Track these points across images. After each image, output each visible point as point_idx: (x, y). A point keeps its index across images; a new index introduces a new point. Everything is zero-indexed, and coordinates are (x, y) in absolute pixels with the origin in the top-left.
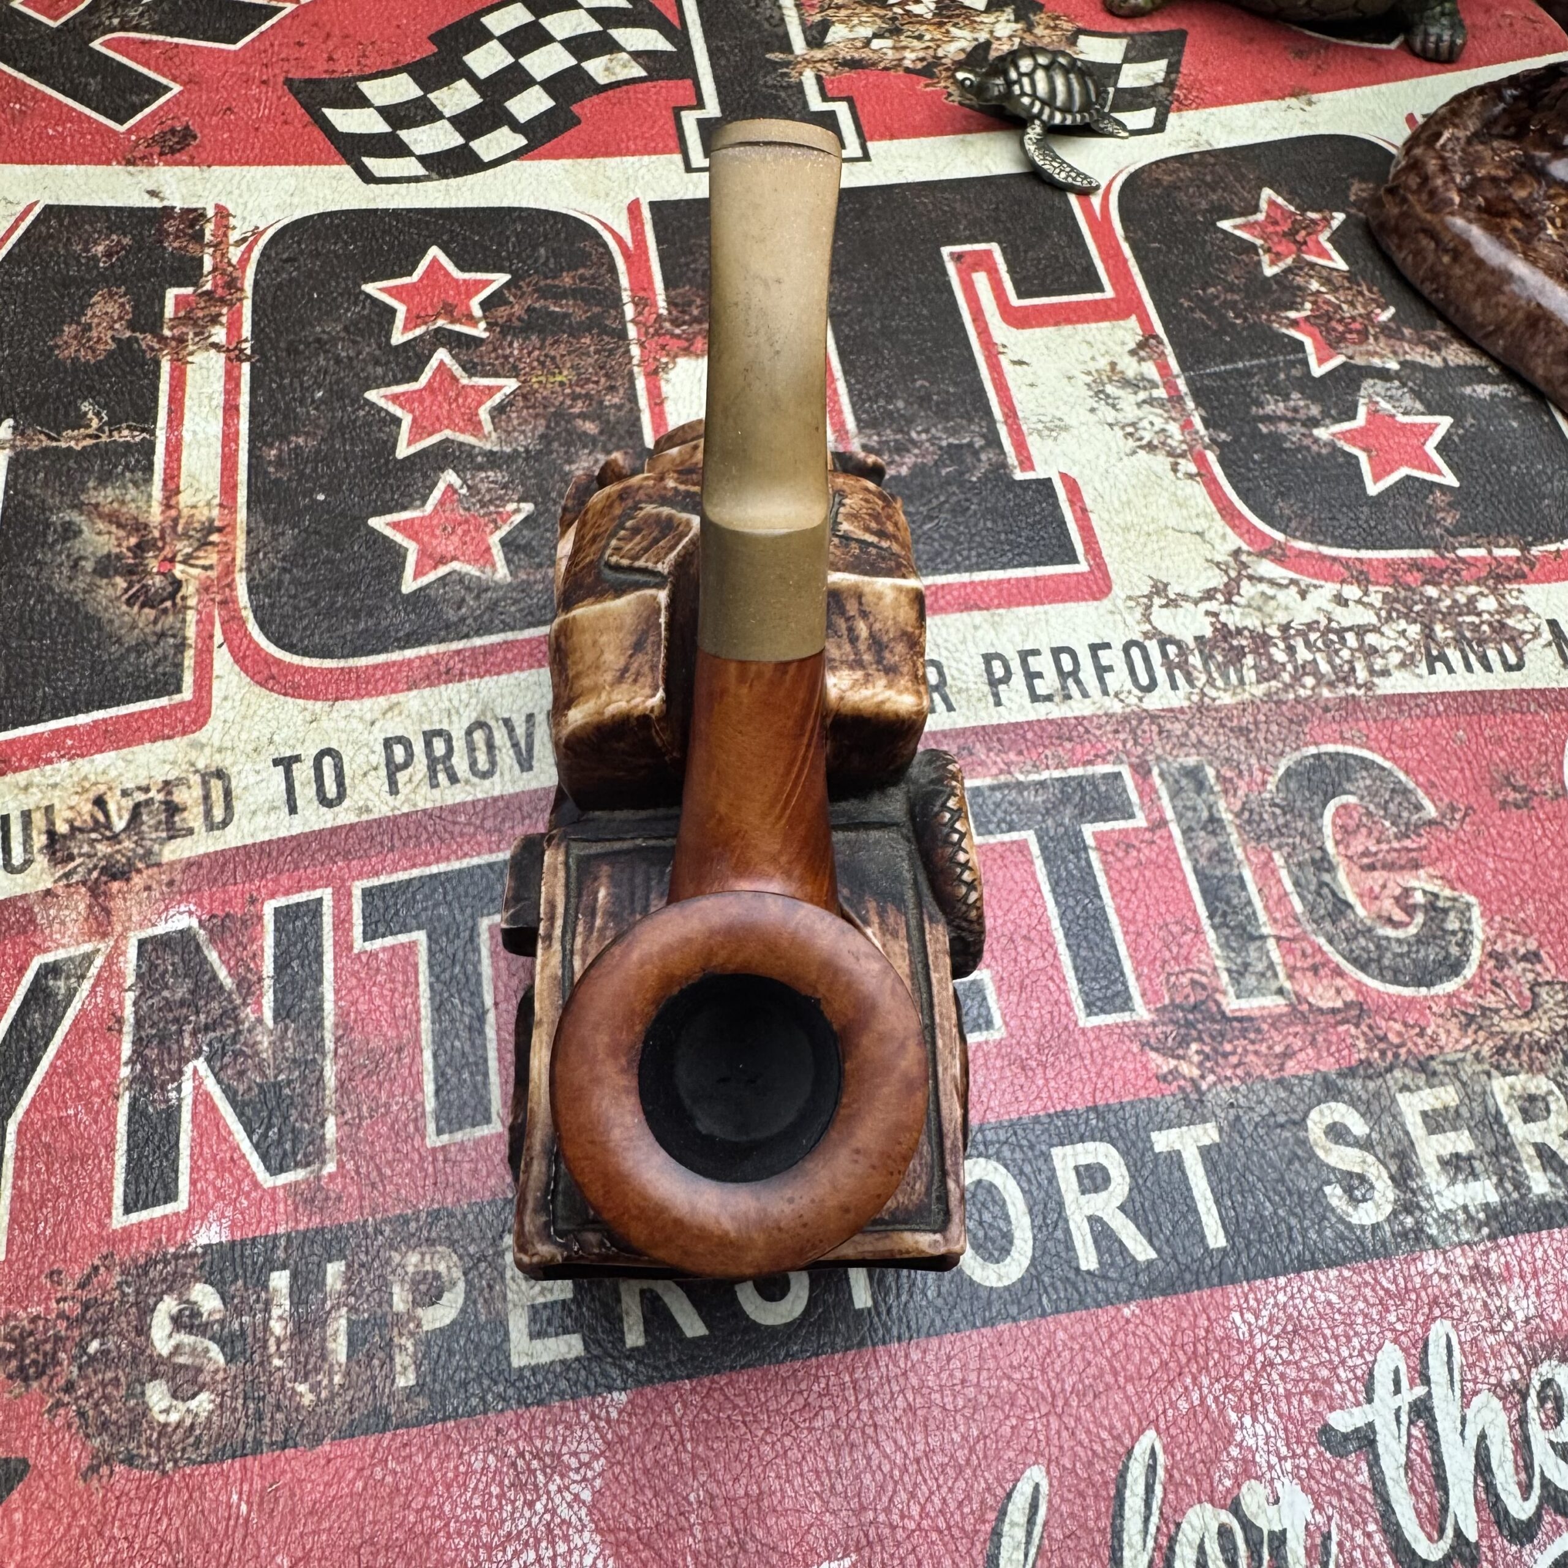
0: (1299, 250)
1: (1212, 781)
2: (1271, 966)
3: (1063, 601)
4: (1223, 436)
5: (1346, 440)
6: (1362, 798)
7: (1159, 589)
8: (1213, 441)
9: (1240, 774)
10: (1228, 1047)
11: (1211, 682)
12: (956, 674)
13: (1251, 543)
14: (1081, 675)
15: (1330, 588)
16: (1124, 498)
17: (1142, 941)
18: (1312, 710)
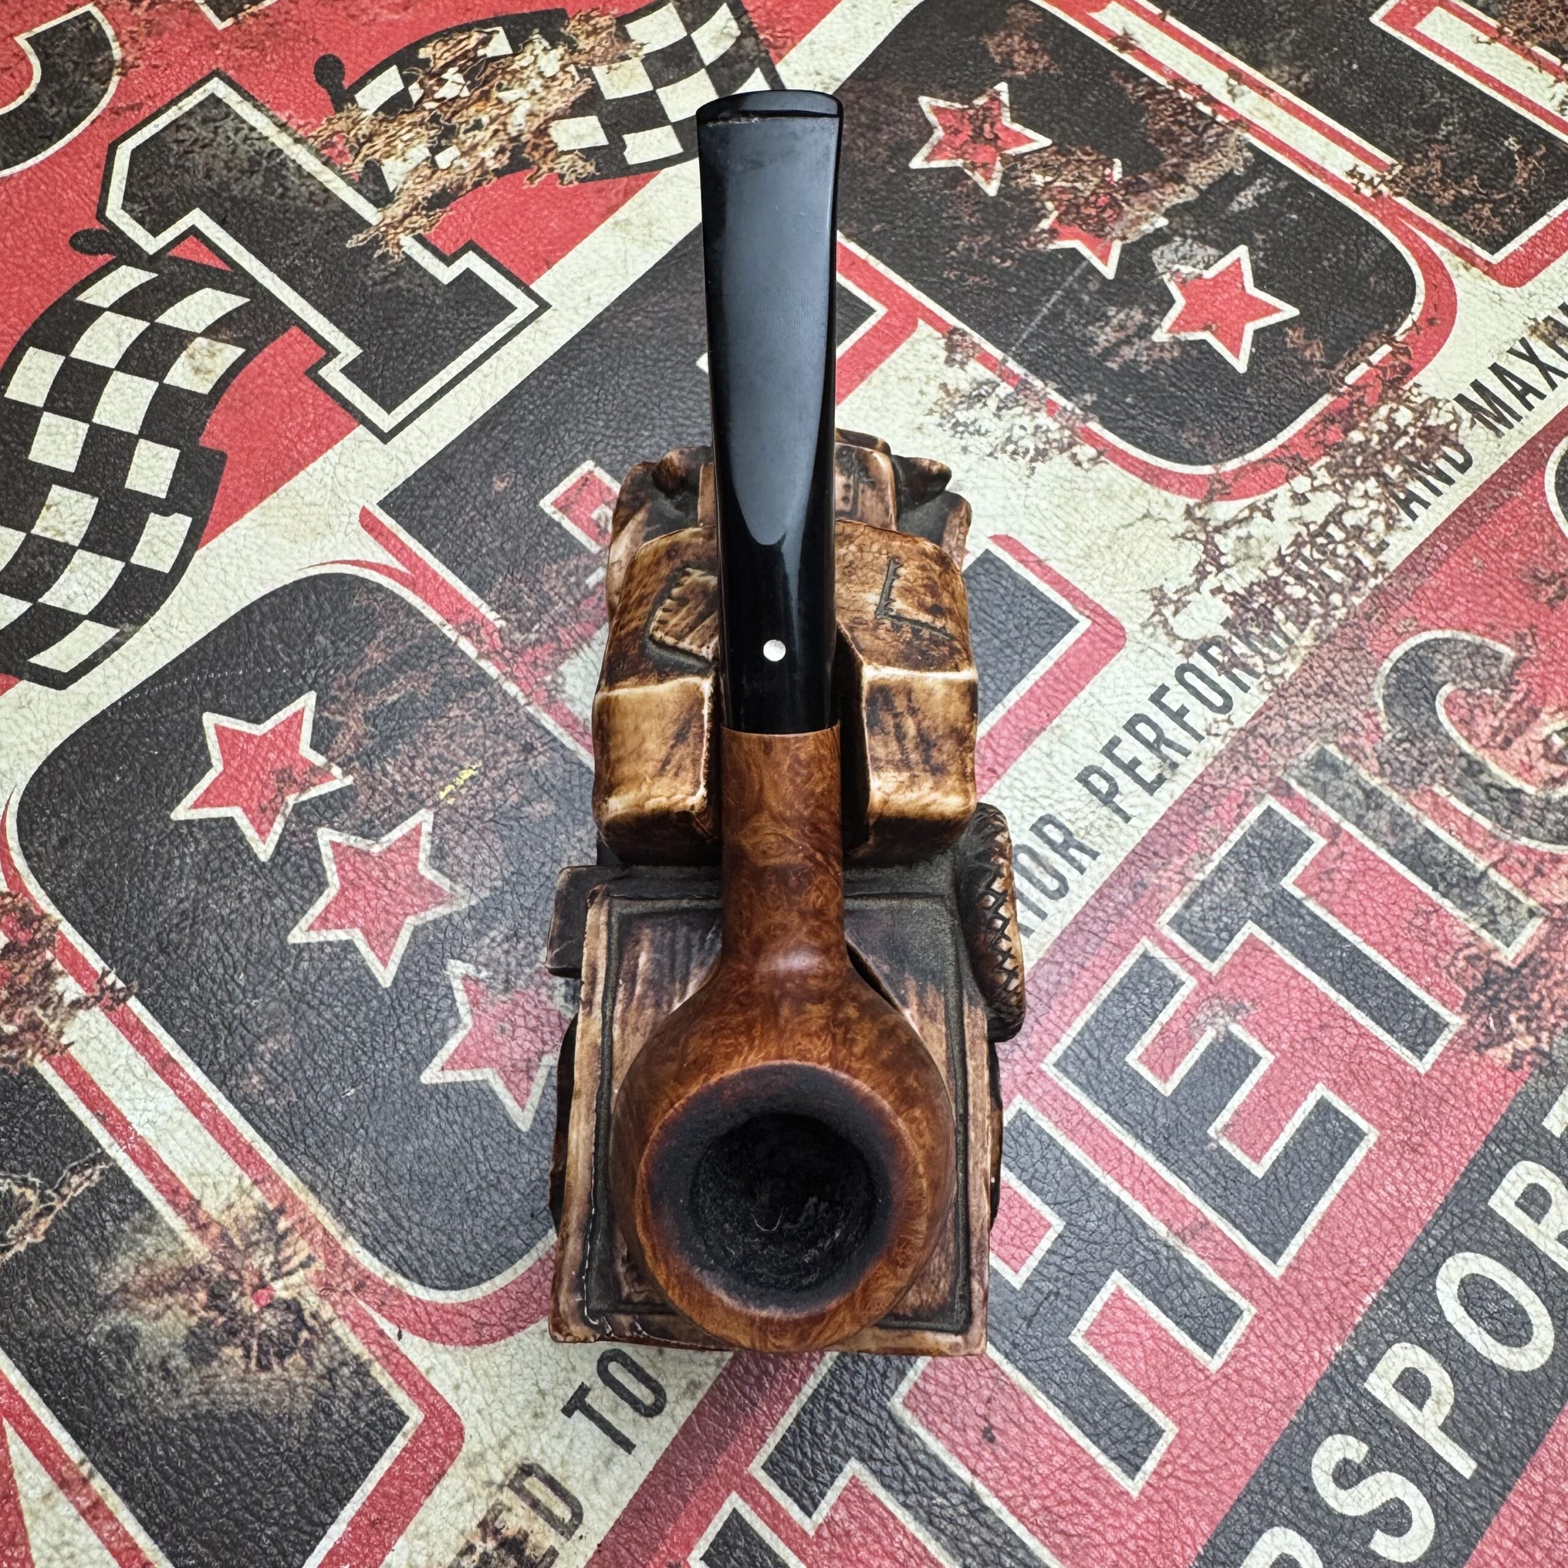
0: (999, 149)
1: (1341, 757)
2: (1509, 896)
3: (1095, 672)
4: (1089, 398)
5: (1183, 329)
6: (1454, 682)
7: (1159, 598)
8: (1084, 408)
9: (1355, 734)
10: (1535, 997)
11: (1268, 661)
12: (1068, 815)
13: (1192, 495)
14: (1168, 735)
15: (1283, 492)
16: (1061, 525)
17: (1406, 955)
18: (1359, 627)
